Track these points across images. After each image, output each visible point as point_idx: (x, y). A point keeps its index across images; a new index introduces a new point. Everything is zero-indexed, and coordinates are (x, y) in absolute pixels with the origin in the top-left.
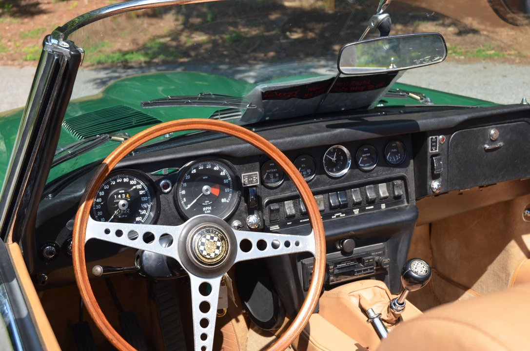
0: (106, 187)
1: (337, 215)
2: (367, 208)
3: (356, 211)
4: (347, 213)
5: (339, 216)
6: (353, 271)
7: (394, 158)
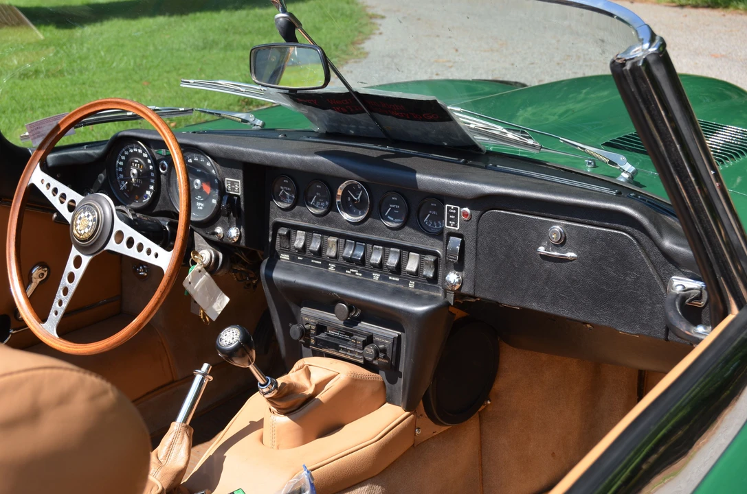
0: (126, 153)
1: (353, 270)
2: (390, 278)
3: (376, 276)
4: (364, 274)
5: (354, 273)
6: (338, 345)
7: (435, 224)
